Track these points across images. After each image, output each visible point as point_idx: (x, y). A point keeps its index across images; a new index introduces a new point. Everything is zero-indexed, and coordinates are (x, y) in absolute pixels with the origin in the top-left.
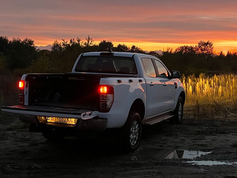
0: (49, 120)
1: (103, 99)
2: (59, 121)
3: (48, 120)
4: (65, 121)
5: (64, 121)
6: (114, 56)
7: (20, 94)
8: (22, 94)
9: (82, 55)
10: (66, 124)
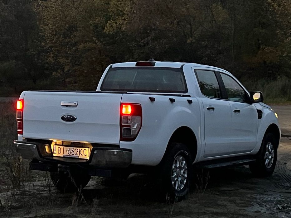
0: (56, 153)
1: (127, 123)
2: (69, 155)
3: (54, 153)
4: (76, 155)
5: (74, 155)
6: (155, 66)
7: (18, 119)
8: (20, 118)
9: (112, 66)
10: (78, 159)
